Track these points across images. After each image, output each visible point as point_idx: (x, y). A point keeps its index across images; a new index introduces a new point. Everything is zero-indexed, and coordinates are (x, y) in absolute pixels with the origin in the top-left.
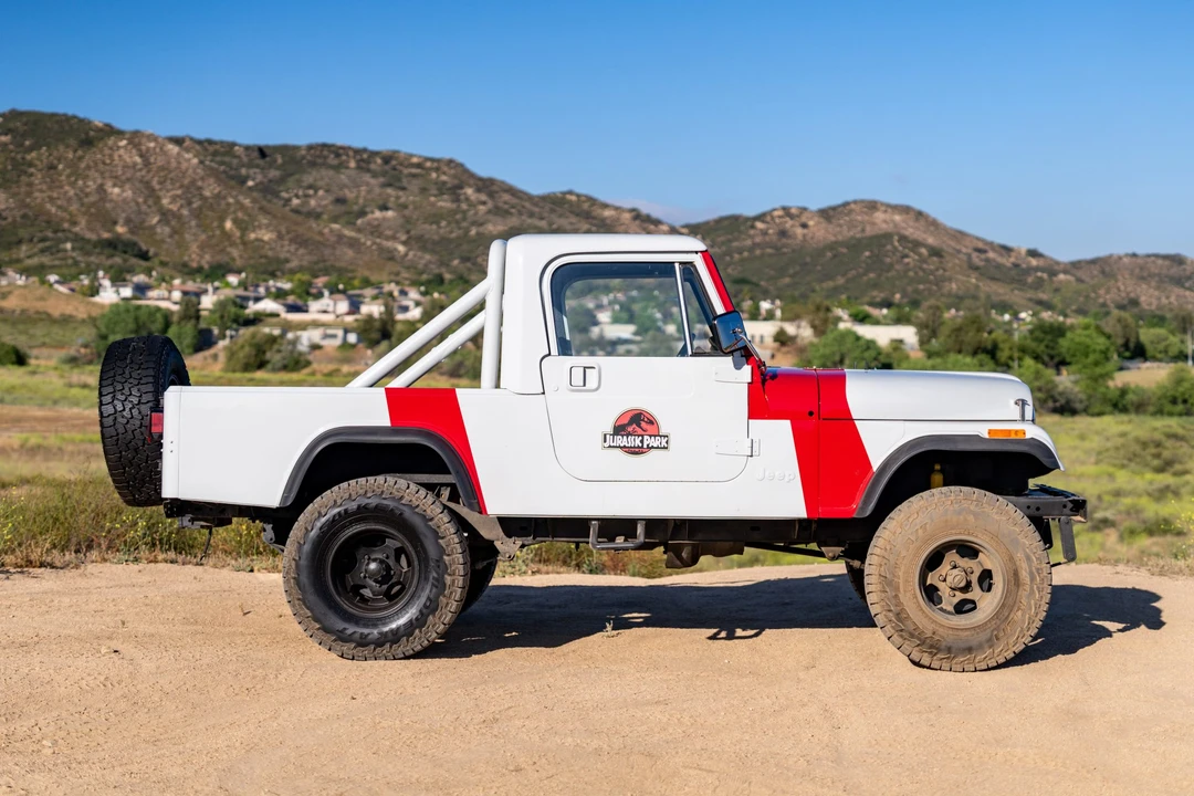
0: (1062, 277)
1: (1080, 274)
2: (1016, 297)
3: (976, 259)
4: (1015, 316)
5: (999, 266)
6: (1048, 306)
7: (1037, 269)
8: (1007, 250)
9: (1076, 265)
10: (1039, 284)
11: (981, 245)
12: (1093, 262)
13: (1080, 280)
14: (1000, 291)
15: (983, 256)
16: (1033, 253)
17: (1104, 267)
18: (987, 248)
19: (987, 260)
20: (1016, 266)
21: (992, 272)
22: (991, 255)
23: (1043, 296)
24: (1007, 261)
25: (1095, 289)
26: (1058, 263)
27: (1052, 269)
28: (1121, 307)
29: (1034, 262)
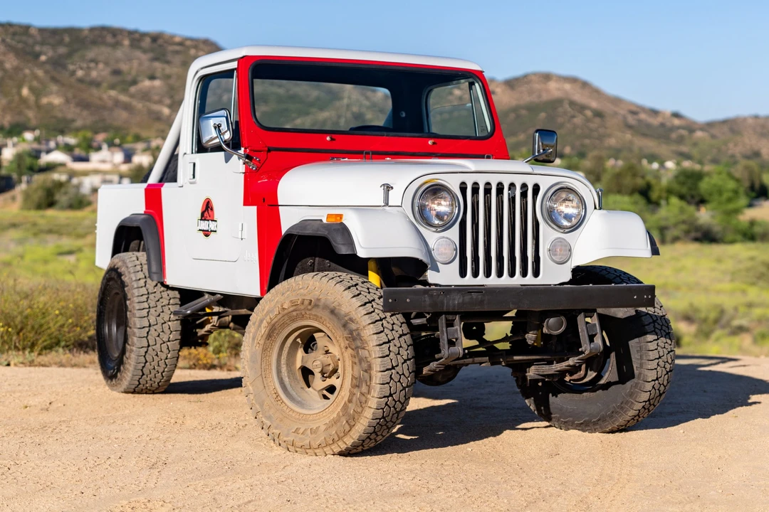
0: (699, 134)
1: (715, 131)
2: (663, 149)
3: (631, 120)
4: (662, 164)
5: (649, 126)
6: (687, 157)
7: (679, 128)
8: (655, 113)
9: (710, 125)
10: (681, 140)
11: (634, 109)
12: (725, 122)
13: (713, 137)
14: (650, 145)
15: (635, 117)
16: (676, 115)
17: (732, 126)
18: (638, 110)
19: (640, 121)
20: (662, 125)
21: (643, 130)
22: (643, 116)
23: (684, 149)
24: (655, 121)
25: (726, 143)
26: (694, 123)
27: (691, 127)
28: (747, 157)
29: (677, 122)
